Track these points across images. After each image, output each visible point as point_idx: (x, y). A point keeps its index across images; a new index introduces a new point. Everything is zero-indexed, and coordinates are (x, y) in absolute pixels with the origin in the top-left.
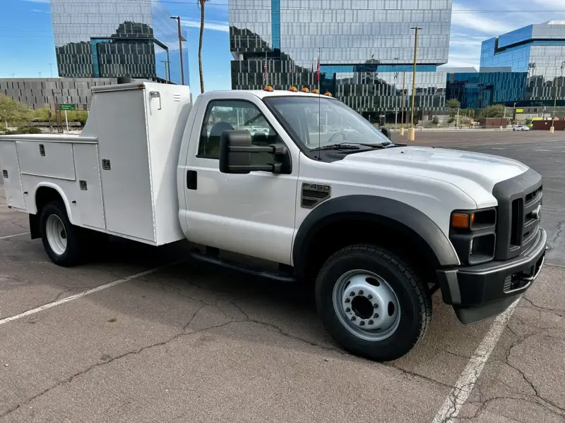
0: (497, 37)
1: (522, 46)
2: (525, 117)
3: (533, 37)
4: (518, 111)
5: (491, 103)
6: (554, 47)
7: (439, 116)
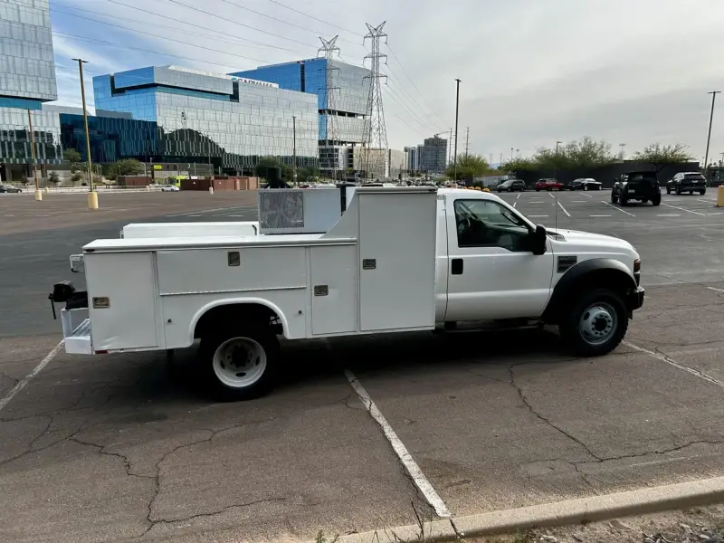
0: (112, 74)
1: (144, 90)
2: (167, 174)
3: (156, 82)
4: (155, 167)
5: (119, 156)
6: (180, 96)
7: (58, 172)
